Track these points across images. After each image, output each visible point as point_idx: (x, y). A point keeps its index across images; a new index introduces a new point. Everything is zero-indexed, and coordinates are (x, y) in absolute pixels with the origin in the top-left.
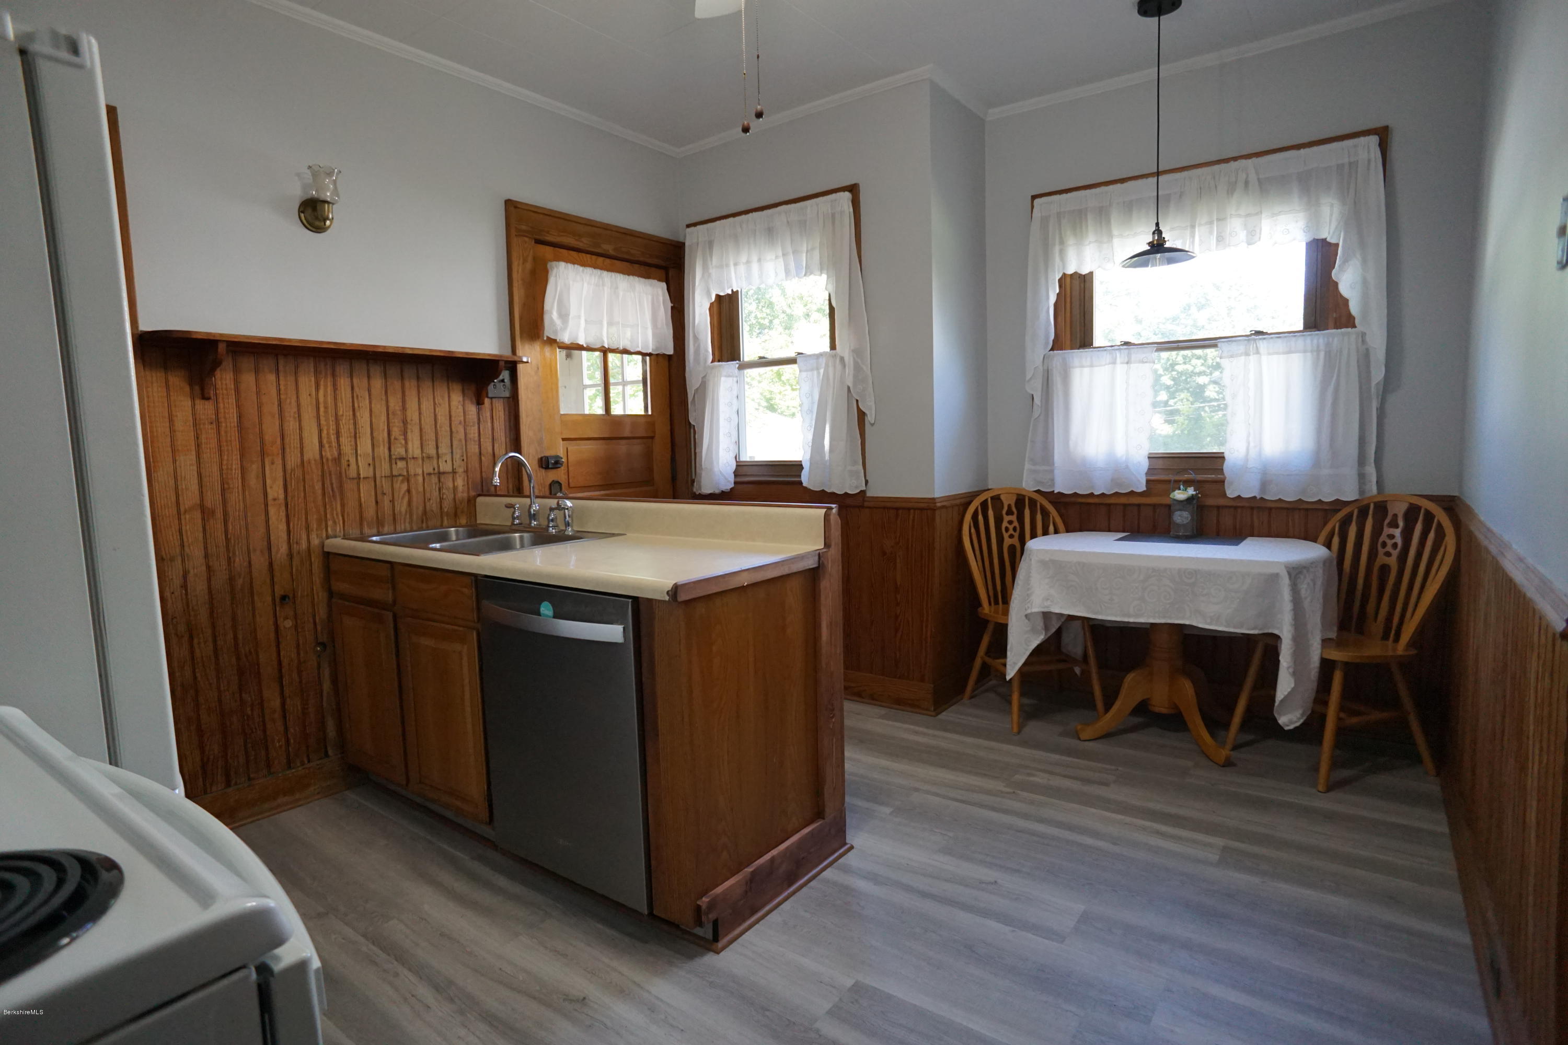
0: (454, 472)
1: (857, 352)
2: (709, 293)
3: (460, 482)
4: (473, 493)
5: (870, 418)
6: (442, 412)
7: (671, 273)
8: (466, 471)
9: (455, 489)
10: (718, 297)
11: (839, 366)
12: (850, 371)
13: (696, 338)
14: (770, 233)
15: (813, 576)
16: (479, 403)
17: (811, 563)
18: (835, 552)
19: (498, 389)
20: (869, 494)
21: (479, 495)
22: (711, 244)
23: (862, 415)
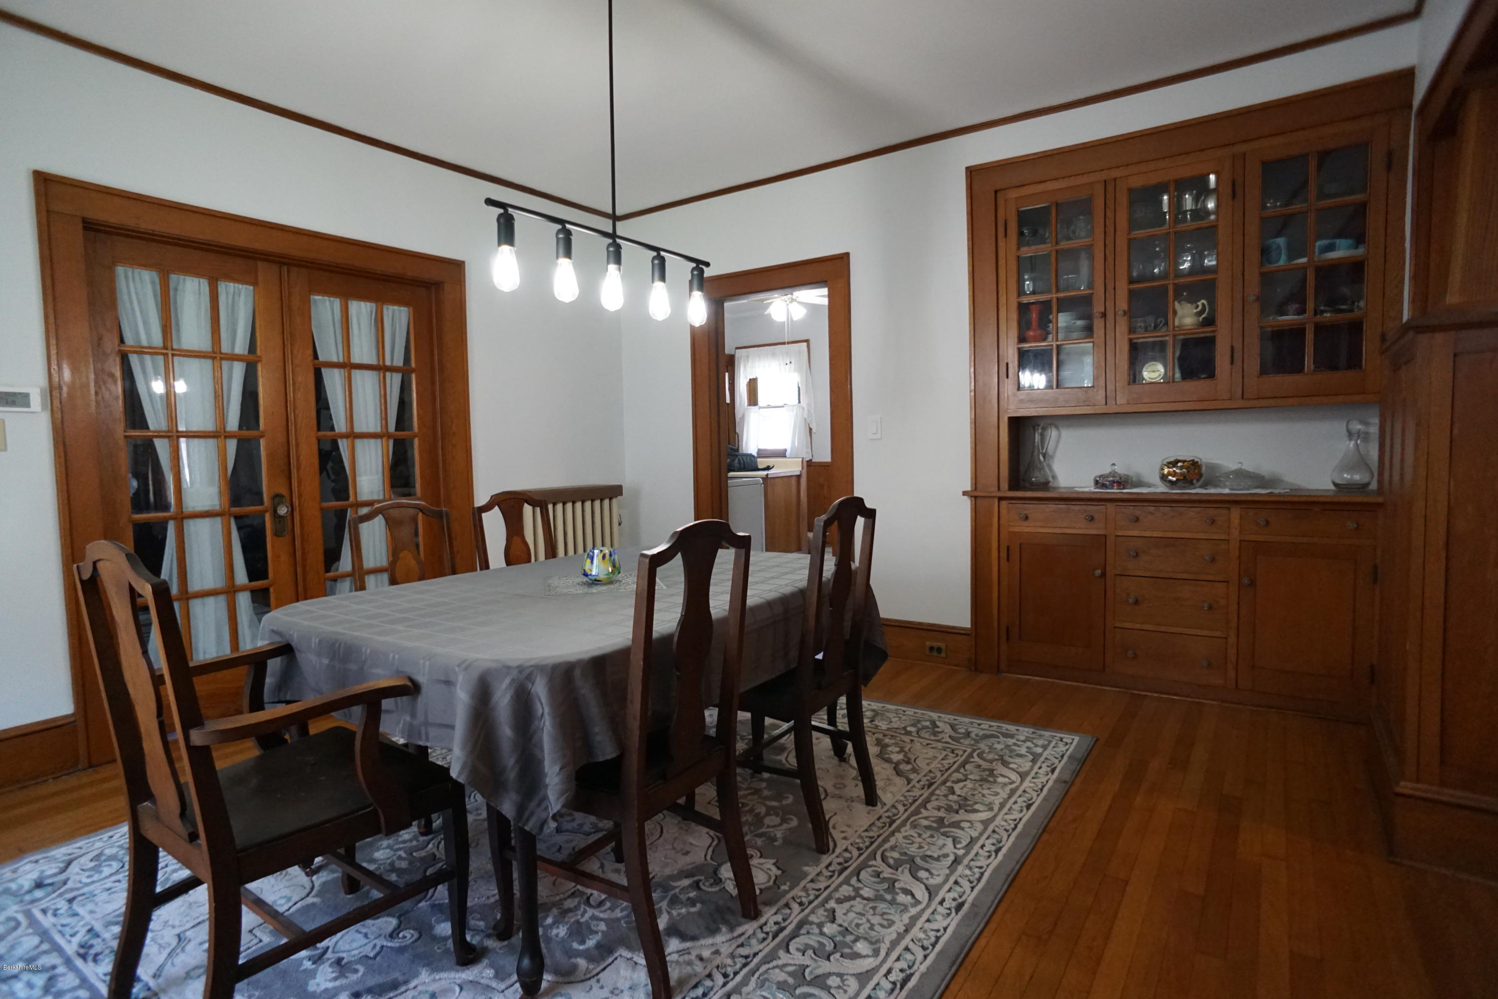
1: (809, 405)
2: (746, 377)
5: (814, 430)
7: (729, 368)
10: (750, 379)
11: (801, 410)
12: (806, 412)
13: (740, 396)
14: (774, 355)
15: (799, 477)
17: (798, 473)
18: (805, 471)
20: (813, 461)
22: (748, 357)
23: (811, 429)
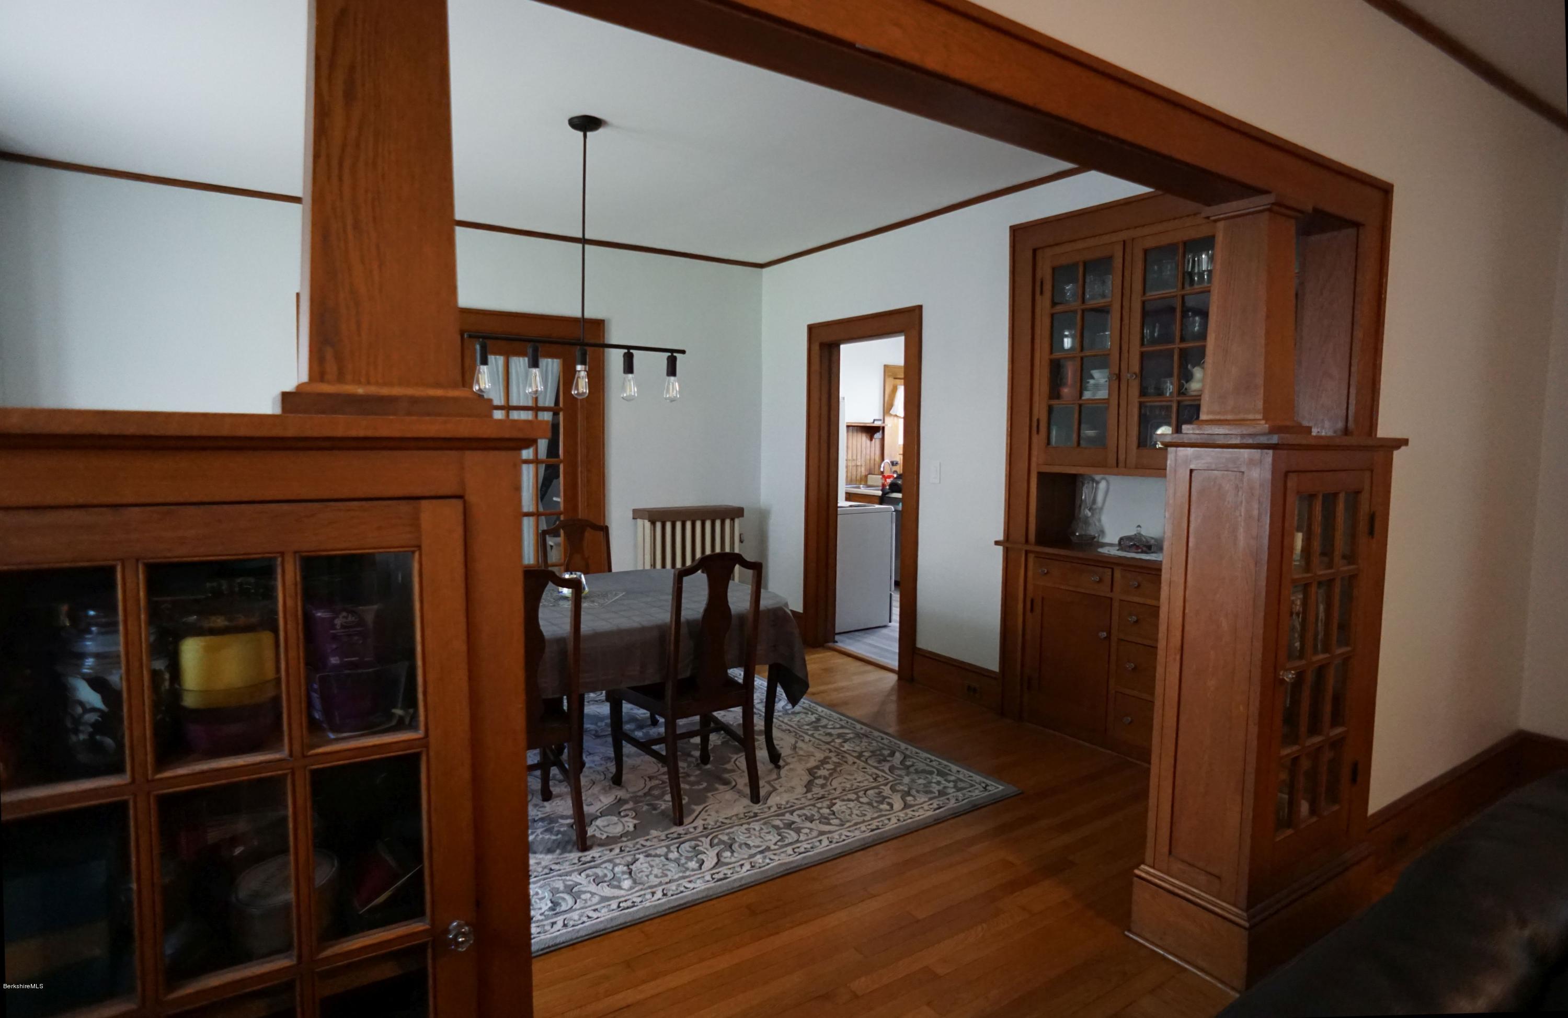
0: (861, 466)
3: (863, 469)
4: (867, 473)
6: (855, 443)
8: (865, 465)
9: (861, 472)
16: (871, 440)
19: (878, 436)
21: (870, 474)
